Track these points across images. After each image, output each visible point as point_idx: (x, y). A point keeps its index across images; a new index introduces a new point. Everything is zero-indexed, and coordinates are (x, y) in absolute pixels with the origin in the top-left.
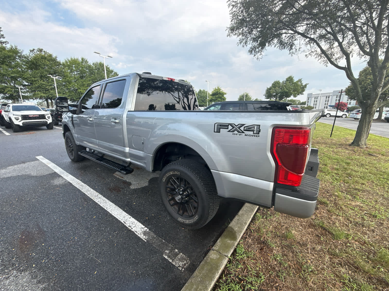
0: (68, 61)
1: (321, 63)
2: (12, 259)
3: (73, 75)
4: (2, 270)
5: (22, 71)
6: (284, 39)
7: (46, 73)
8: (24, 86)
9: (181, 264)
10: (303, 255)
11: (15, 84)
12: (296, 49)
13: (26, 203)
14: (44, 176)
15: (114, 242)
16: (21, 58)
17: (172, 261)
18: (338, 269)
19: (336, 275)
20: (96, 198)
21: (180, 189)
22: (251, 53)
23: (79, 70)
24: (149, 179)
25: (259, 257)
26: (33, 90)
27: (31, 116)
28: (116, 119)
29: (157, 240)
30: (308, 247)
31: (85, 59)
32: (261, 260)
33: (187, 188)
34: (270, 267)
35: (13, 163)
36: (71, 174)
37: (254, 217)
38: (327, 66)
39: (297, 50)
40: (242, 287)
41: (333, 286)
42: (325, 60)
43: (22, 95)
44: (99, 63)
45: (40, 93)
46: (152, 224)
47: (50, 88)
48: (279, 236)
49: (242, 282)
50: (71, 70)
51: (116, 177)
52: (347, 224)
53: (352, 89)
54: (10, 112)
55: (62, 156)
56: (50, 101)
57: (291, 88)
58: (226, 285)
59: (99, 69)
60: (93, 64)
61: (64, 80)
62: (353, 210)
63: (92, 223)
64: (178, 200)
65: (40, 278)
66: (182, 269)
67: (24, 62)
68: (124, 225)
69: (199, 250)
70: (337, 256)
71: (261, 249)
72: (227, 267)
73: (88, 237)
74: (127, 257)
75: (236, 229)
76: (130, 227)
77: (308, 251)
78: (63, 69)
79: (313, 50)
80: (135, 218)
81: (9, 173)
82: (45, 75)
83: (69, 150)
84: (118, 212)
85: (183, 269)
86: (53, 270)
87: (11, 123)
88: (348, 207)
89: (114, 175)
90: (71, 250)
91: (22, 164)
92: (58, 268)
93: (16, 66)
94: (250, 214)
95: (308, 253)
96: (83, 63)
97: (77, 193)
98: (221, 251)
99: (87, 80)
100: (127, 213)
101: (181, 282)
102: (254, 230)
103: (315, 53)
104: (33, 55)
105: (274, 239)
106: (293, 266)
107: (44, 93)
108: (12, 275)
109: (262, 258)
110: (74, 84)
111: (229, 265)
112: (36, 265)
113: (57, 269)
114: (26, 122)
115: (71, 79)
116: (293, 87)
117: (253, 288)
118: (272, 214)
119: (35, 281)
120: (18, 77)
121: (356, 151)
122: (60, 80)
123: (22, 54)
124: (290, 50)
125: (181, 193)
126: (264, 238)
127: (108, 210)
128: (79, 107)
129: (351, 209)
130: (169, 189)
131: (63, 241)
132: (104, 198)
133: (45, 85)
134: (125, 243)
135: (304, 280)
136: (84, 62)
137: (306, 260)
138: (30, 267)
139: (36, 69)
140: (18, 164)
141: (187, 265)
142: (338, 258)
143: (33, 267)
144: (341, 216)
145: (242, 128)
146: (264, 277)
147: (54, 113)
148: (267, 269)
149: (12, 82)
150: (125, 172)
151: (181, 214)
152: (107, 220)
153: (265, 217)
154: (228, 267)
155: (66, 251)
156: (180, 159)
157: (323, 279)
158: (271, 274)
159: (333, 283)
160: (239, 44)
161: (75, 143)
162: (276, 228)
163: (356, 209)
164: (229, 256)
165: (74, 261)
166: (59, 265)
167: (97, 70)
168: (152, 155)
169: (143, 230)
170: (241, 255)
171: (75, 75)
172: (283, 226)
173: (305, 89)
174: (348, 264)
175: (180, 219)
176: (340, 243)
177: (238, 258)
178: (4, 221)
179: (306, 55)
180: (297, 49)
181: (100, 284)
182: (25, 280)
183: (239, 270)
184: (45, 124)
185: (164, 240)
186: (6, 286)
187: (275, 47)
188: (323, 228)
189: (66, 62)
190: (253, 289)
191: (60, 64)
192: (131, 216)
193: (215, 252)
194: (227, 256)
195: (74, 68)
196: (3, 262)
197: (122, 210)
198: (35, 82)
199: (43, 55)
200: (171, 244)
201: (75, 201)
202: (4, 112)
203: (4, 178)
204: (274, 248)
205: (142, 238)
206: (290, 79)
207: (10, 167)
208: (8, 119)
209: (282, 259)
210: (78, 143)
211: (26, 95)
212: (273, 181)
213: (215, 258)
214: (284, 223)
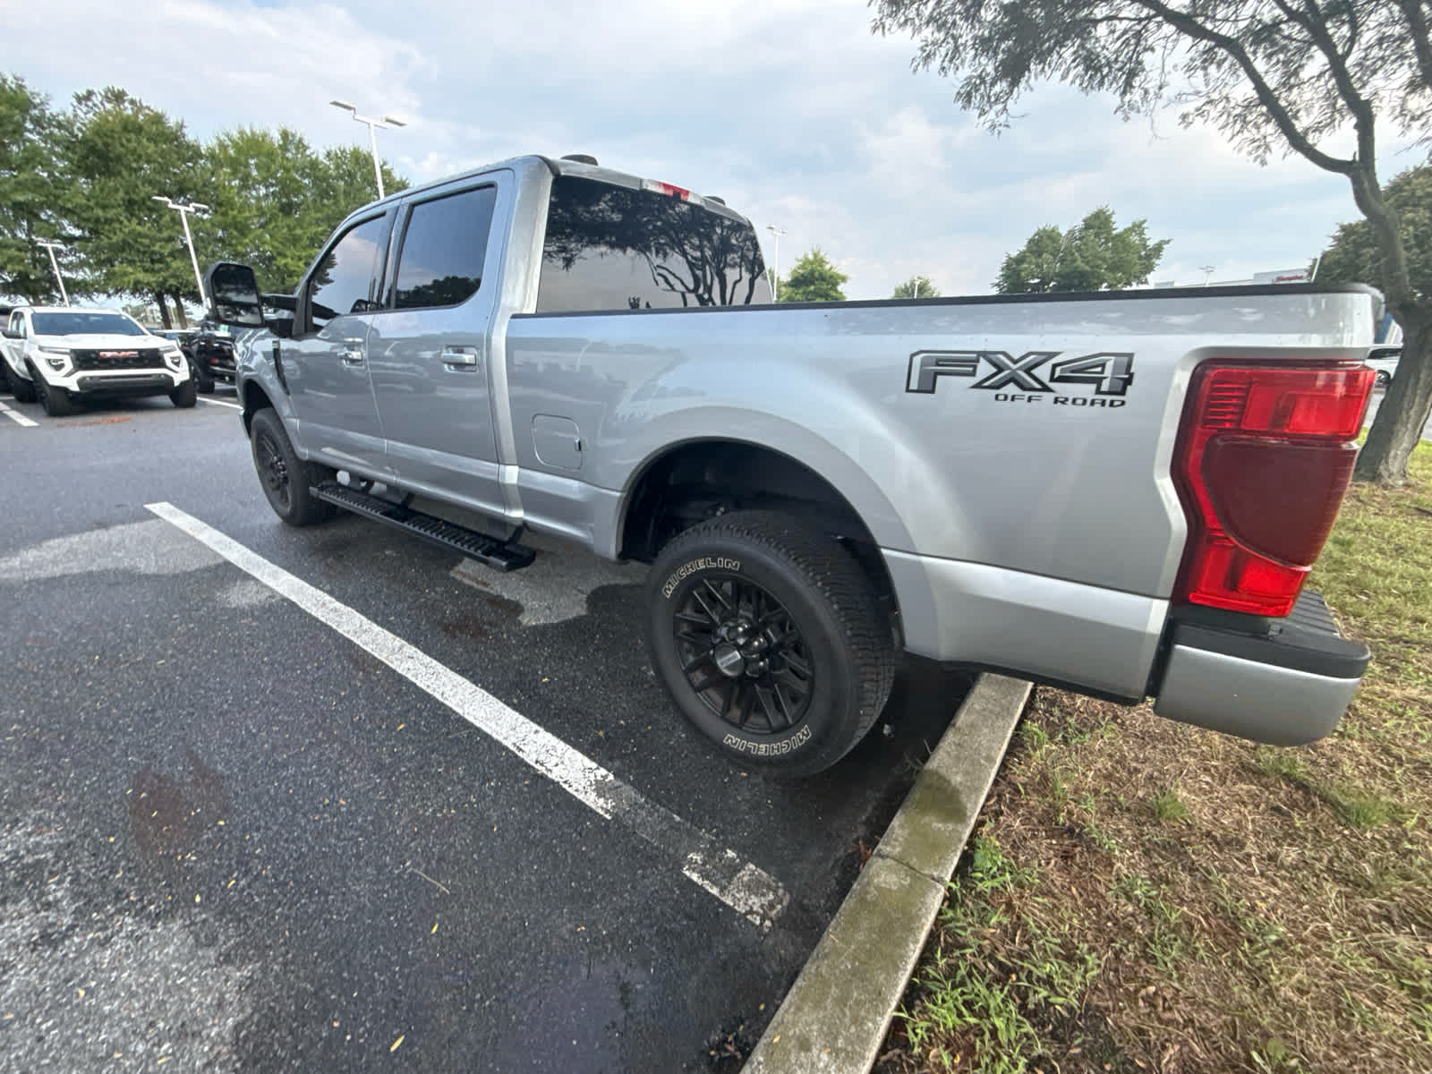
0: (228, 143)
1: (1240, 151)
2: (111, 872)
3: (253, 201)
4: (81, 912)
5: (55, 180)
6: (1102, 43)
7: (148, 189)
8: (69, 240)
9: (756, 902)
10: (1232, 880)
11: (30, 231)
12: (1146, 92)
13: (135, 671)
14: (185, 573)
15: (489, 818)
16: (43, 128)
17: (722, 891)
18: (1383, 938)
19: (1379, 958)
20: (398, 656)
21: (736, 627)
22: (969, 101)
23: (276, 178)
24: (589, 591)
25: (1063, 887)
26: (103, 257)
27: (109, 354)
28: (461, 352)
29: (650, 814)
30: (1247, 850)
31: (293, 136)
32: (1073, 897)
33: (765, 624)
34: (1109, 924)
35: (60, 527)
36: (288, 570)
37: (1016, 736)
38: (1263, 163)
39: (1151, 95)
40: (1014, 995)
41: (1373, 1001)
42: (1257, 137)
43: (64, 279)
44: (352, 154)
45: (130, 270)
46: (622, 757)
47: (166, 252)
48: (1128, 810)
49: (1014, 977)
50: (242, 180)
51: (459, 584)
52: (1386, 768)
53: (1338, 263)
54: (25, 338)
55: (243, 503)
56: (171, 303)
57: (1100, 258)
58: (954, 987)
59: (351, 175)
60: (328, 154)
61: (219, 218)
62: (1401, 716)
63: (394, 746)
64: (728, 668)
65: (229, 944)
66: (763, 920)
67: (57, 143)
68: (516, 756)
69: (815, 854)
70: (1369, 886)
71: (1067, 856)
72: (945, 922)
73: (388, 801)
74: (544, 873)
75: (957, 779)
76: (542, 765)
77: (1251, 866)
78: (213, 174)
79: (1215, 96)
80: (554, 734)
81: (55, 562)
82: (143, 200)
83: (273, 480)
84: (488, 709)
85: (768, 923)
86: (273, 918)
87: (36, 381)
88: (1375, 704)
89: (452, 574)
90: (330, 847)
91: (96, 532)
92: (290, 909)
93: (27, 161)
94: (1001, 723)
95: (1252, 874)
96: (288, 150)
97: (323, 638)
98: (914, 861)
99: (307, 218)
100: (521, 713)
101: (767, 970)
102: (1024, 785)
103: (1220, 106)
104: (90, 115)
105: (1107, 819)
106: (1199, 922)
107: (146, 271)
108: (118, 932)
109: (1074, 890)
110: (260, 237)
111: (950, 914)
112: (208, 898)
113: (286, 911)
114: (91, 378)
115: (247, 214)
116: (1108, 254)
117: (1061, 1000)
118: (1085, 725)
119: (212, 953)
120: (42, 206)
121: (1366, 500)
122: (202, 219)
123: (47, 112)
124: (1124, 93)
125: (741, 641)
126: (1070, 813)
127: (446, 702)
128: (300, 307)
129: (1391, 711)
130: (685, 628)
131: (295, 812)
132: (428, 659)
133: (146, 236)
134: (529, 825)
135: (1257, 977)
136: (292, 148)
137: (1250, 899)
138: (183, 904)
139: (108, 172)
140: (81, 531)
141: (779, 907)
142: (1375, 895)
143: (196, 905)
144: (1357, 737)
145: (1043, 372)
146: (1098, 961)
147: (195, 348)
148: (1100, 930)
149: (21, 225)
150: (504, 564)
151: (737, 721)
152: (451, 741)
153: (1059, 737)
154: (951, 920)
155: (311, 848)
156: (719, 513)
157: (1328, 974)
158: (1121, 950)
159: (1373, 991)
160: (920, 67)
161: (293, 451)
162: (1109, 777)
163: (1410, 713)
164: (948, 878)
165: (345, 885)
166: (290, 899)
167: (346, 182)
168: (618, 494)
169: (592, 776)
170: (994, 877)
171: (258, 199)
172: (1137, 770)
173: (1157, 262)
174: (1420, 919)
175: (733, 740)
176: (1373, 838)
177: (980, 886)
178: (59, 735)
179: (1184, 117)
180: (1152, 92)
181: (456, 970)
182: (170, 950)
183: (992, 931)
184: (164, 386)
185: (678, 814)
186: (102, 971)
187: (1064, 77)
188: (1295, 780)
189: (223, 146)
190: (1061, 1005)
191: (201, 156)
192: (539, 724)
193: (892, 862)
194: (940, 880)
195: (255, 173)
196: (79, 885)
197: (501, 704)
198: (107, 227)
199: (128, 116)
200: (709, 831)
201: (318, 668)
202: (5, 339)
203: (38, 581)
204: (1117, 853)
205: (593, 807)
206: (1099, 222)
207: (52, 543)
208: (24, 367)
209: (1154, 893)
210: (304, 452)
211: (80, 275)
212: (1169, 595)
213: (894, 888)
214: (1136, 759)
